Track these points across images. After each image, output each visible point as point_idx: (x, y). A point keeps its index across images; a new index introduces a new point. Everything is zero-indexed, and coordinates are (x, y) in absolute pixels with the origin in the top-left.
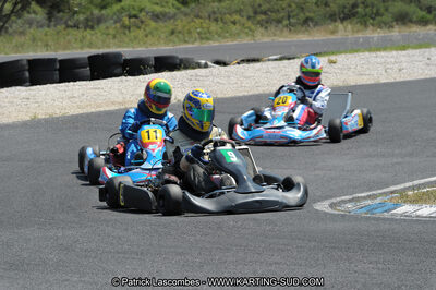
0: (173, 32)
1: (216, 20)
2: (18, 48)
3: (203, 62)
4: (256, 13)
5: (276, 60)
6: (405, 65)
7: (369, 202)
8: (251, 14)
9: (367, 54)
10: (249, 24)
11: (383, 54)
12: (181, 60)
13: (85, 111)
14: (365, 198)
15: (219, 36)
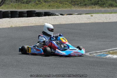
0: (49, 6)
1: (61, 3)
2: (8, 8)
3: (57, 14)
4: (72, 2)
5: (77, 14)
6: (111, 18)
7: (100, 53)
8: (71, 2)
9: (101, 14)
10: (70, 5)
11: (105, 14)
12: (51, 13)
13: (25, 25)
14: (99, 52)
15: (62, 7)
